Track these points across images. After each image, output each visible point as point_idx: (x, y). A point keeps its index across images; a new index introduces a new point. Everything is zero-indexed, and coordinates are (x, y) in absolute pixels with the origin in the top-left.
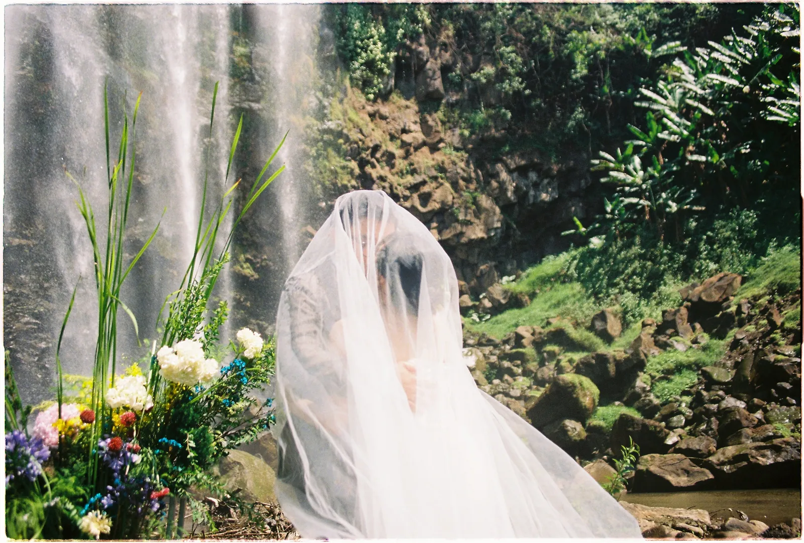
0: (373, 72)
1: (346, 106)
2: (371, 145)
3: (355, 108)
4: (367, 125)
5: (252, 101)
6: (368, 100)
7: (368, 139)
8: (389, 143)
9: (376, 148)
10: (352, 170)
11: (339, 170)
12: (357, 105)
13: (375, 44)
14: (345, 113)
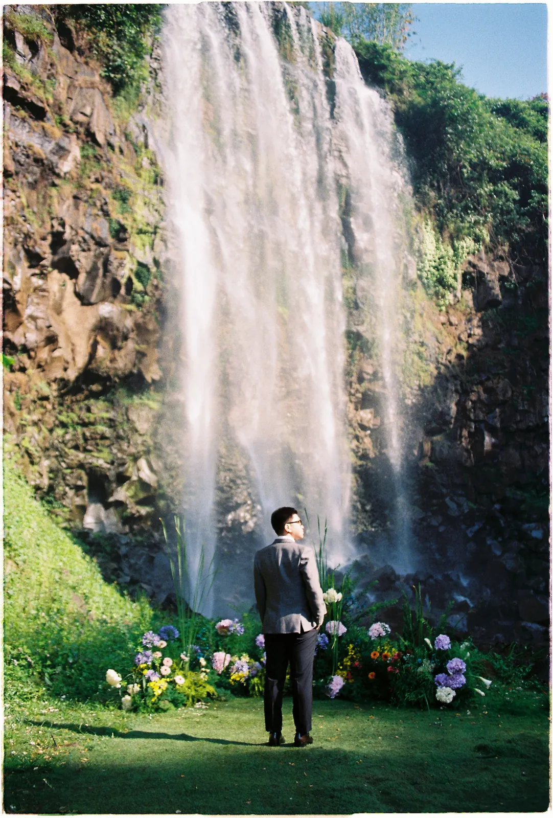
0: (444, 287)
1: (425, 319)
2: (445, 350)
3: (430, 319)
4: (441, 333)
5: (358, 325)
6: (441, 311)
7: (443, 345)
8: (458, 346)
9: (449, 352)
10: (432, 372)
11: (422, 374)
12: (433, 317)
13: (445, 263)
14: (424, 325)
